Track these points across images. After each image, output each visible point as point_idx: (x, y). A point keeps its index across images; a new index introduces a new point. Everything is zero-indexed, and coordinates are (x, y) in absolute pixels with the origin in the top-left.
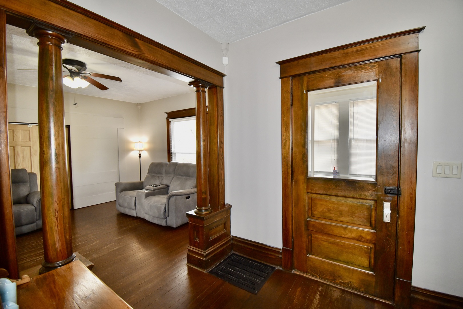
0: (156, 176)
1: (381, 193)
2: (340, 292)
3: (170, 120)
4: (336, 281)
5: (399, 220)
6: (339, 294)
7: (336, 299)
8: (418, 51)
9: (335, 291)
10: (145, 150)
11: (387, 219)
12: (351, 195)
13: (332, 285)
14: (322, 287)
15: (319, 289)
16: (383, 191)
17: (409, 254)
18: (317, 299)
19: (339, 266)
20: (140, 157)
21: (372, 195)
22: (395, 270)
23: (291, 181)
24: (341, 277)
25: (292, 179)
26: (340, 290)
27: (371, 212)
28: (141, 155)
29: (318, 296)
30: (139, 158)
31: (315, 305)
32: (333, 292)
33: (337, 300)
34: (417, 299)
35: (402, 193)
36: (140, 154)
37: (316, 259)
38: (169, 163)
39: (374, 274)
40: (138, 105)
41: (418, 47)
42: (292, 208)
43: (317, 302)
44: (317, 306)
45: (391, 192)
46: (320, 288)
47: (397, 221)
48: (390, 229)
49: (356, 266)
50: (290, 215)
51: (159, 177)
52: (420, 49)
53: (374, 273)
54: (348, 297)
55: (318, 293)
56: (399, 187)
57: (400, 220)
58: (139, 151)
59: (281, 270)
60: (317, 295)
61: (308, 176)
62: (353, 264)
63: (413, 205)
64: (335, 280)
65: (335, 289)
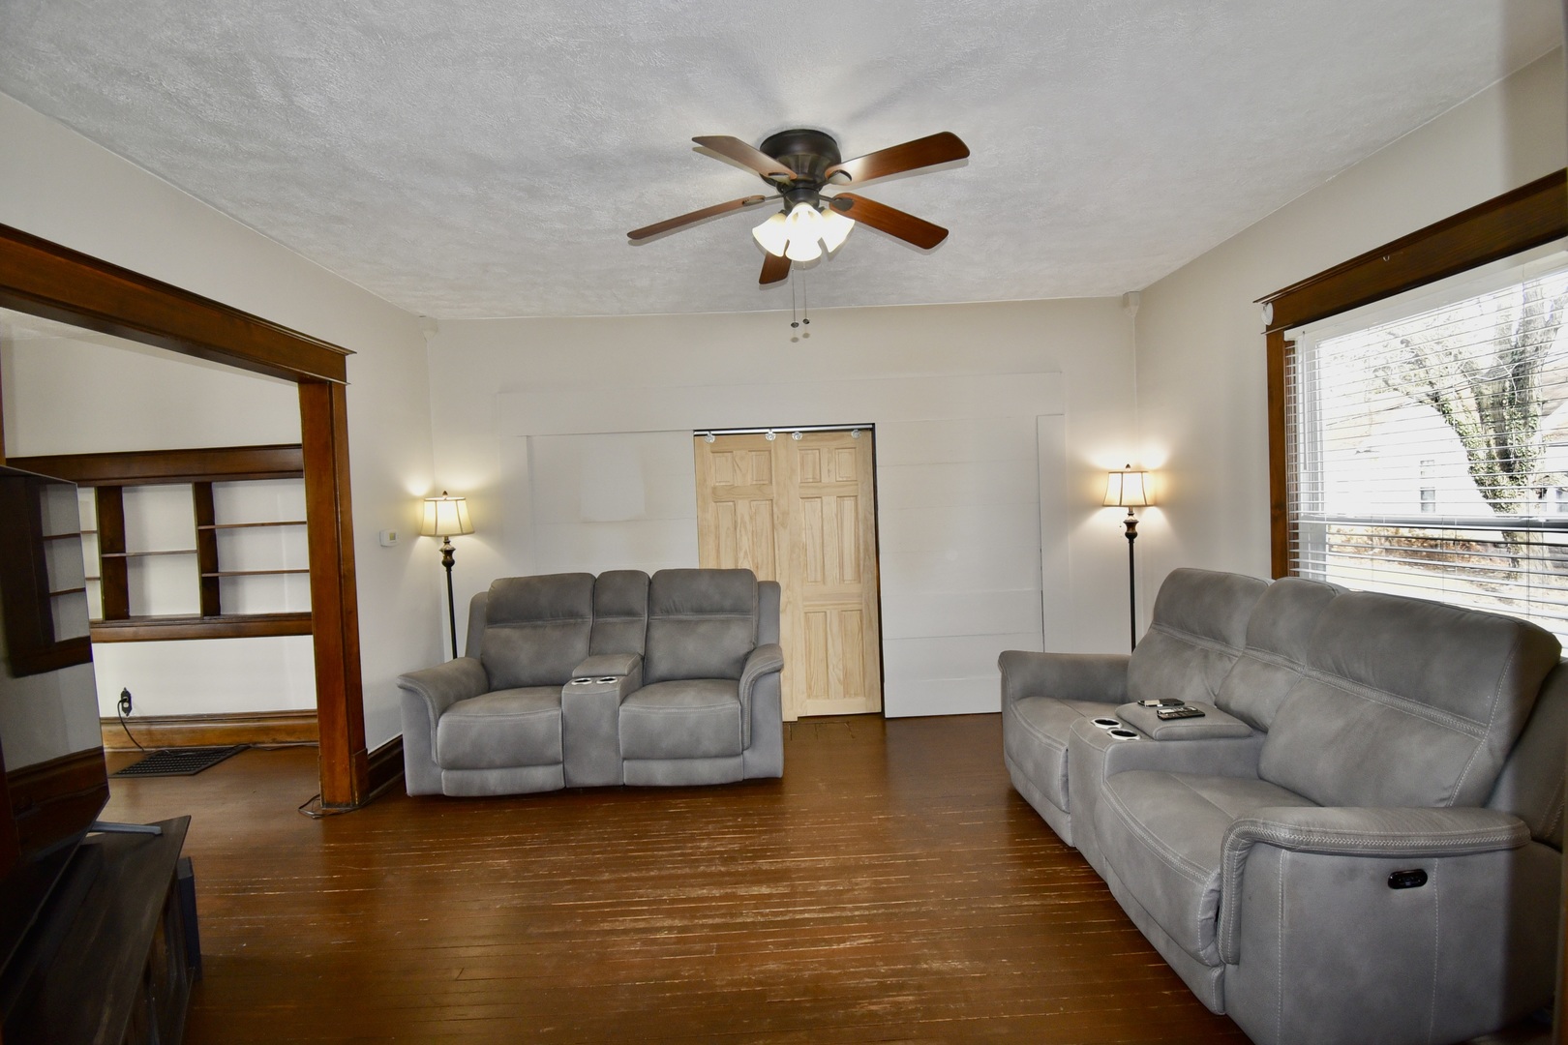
0: (1192, 647)
3: (1289, 335)
10: (1156, 504)
20: (1131, 536)
28: (1138, 528)
30: (1128, 540)
36: (1131, 525)
38: (1274, 581)
40: (1125, 300)
51: (1206, 654)
58: (1127, 510)
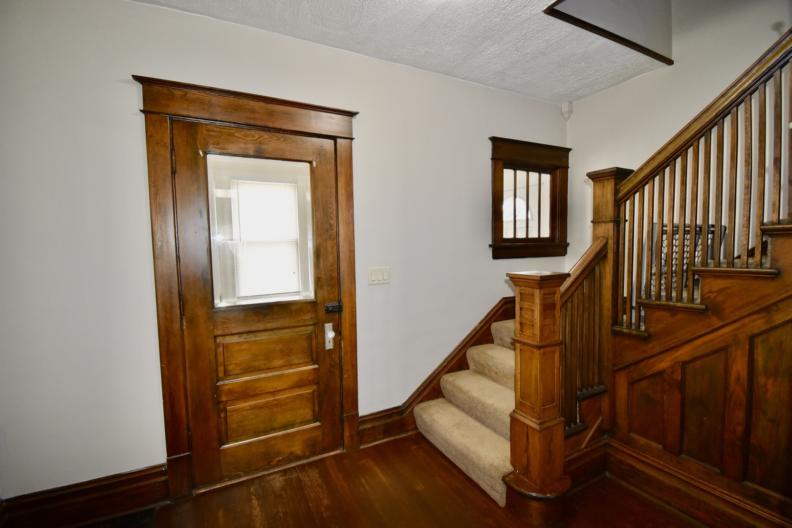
1: (322, 313)
2: (281, 476)
4: (271, 464)
5: (342, 343)
6: (281, 479)
7: (281, 488)
8: (352, 139)
9: (274, 478)
11: (329, 346)
12: (286, 325)
13: (266, 473)
14: (254, 485)
15: (251, 491)
16: (324, 310)
17: (354, 379)
18: (256, 508)
19: (275, 437)
21: (312, 318)
22: (342, 407)
23: (179, 321)
24: (278, 454)
25: (181, 318)
26: (279, 473)
27: (312, 340)
29: (255, 503)
31: (258, 518)
32: (272, 482)
33: (283, 489)
34: (365, 429)
35: (344, 308)
37: (237, 447)
39: (320, 424)
41: (351, 133)
42: (185, 374)
43: (258, 510)
44: (262, 515)
45: (333, 309)
46: (252, 489)
47: (340, 344)
48: (333, 356)
49: (297, 426)
50: (182, 389)
52: (353, 137)
53: (320, 422)
54: (294, 475)
55: (253, 497)
56: (340, 301)
57: (344, 343)
59: (169, 505)
60: (253, 501)
61: (214, 308)
62: (292, 425)
63: (355, 320)
64: (269, 464)
65: (272, 477)
